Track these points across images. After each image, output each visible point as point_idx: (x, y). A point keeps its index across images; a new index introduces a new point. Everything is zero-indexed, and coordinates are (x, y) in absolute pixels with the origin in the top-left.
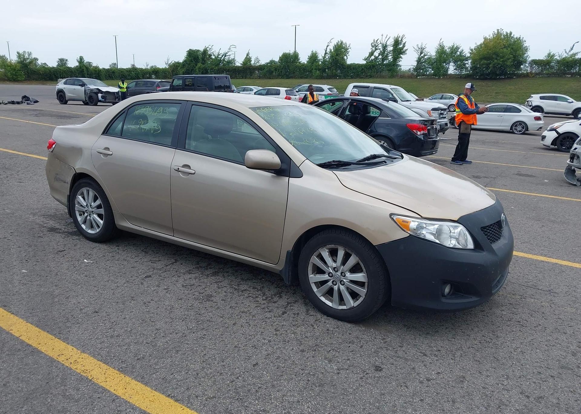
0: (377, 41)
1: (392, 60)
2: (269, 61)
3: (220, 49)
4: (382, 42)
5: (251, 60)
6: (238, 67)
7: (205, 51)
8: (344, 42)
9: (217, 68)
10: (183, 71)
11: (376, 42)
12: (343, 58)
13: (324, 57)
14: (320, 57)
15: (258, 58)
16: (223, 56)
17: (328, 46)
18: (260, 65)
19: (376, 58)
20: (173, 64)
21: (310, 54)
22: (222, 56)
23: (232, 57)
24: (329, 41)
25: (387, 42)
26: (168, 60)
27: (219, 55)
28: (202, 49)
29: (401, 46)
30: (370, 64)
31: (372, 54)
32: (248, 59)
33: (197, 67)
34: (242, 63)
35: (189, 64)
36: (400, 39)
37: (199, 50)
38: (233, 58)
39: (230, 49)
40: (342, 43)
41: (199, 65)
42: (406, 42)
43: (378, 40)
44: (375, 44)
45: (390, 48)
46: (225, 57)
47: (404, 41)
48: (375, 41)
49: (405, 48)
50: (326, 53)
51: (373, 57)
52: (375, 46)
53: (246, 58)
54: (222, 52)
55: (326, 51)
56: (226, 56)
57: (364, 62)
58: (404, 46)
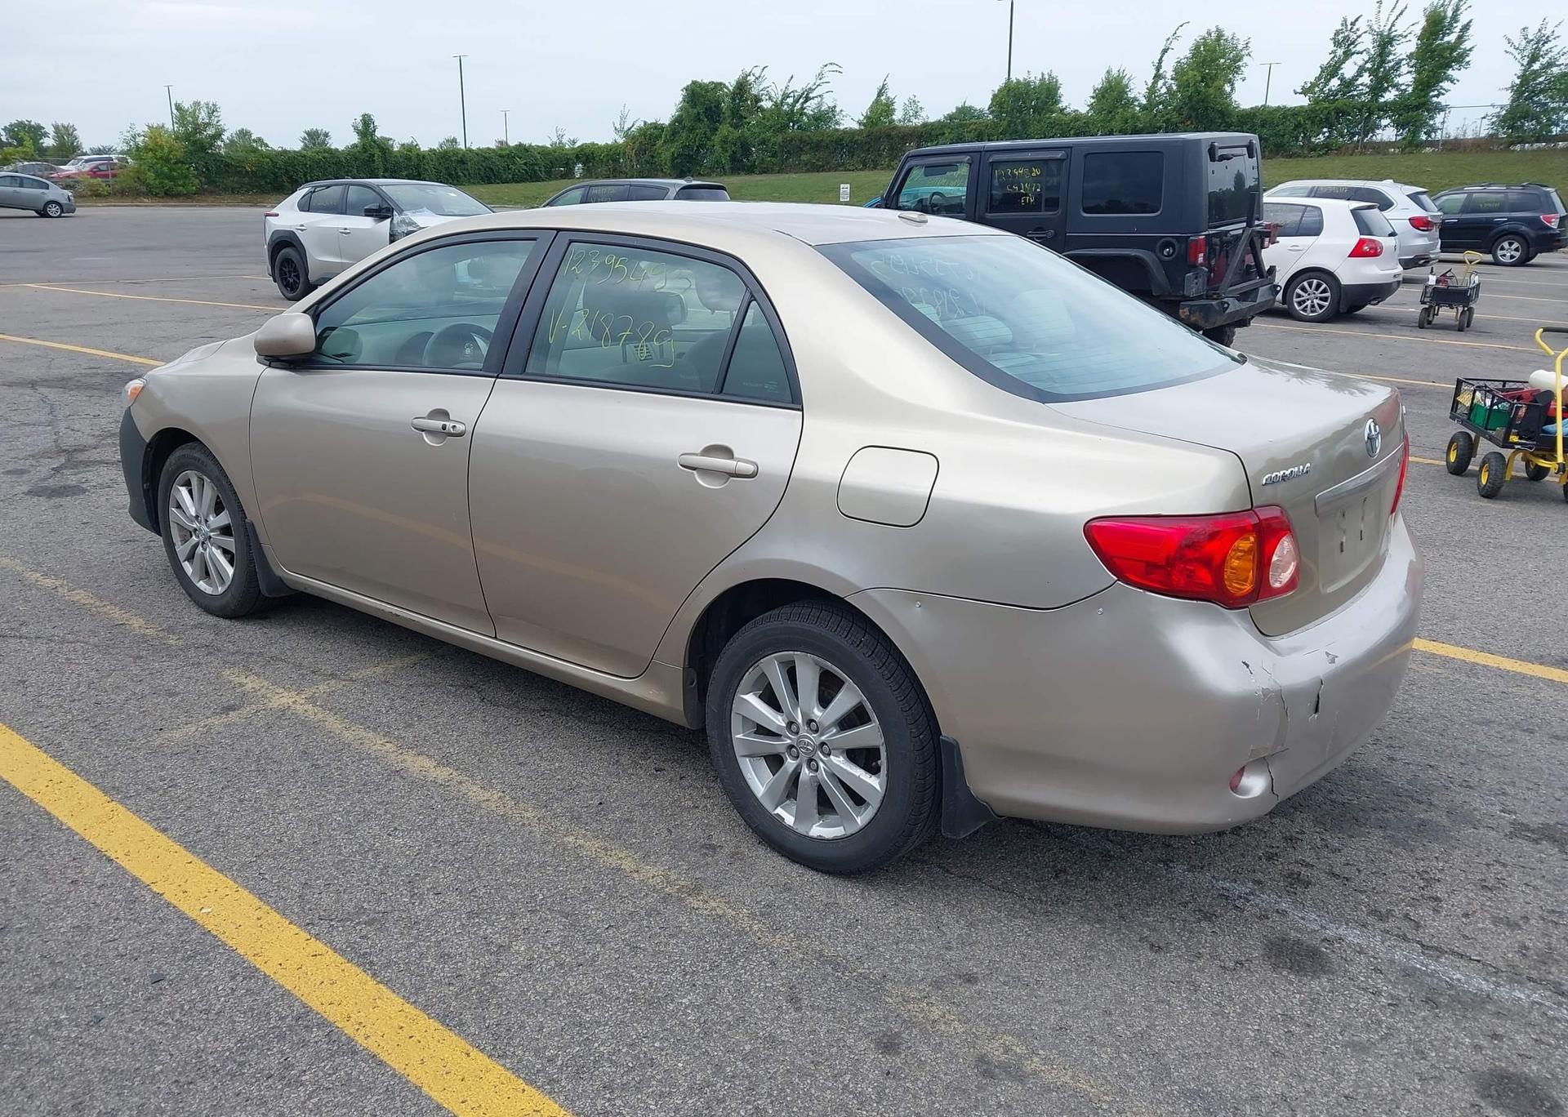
0: (1353, 24)
1: (1410, 89)
2: (954, 111)
3: (792, 77)
4: (1375, 27)
5: (894, 110)
6: (851, 133)
7: (742, 86)
8: (1228, 34)
9: (780, 138)
10: (672, 150)
11: (1349, 27)
12: (1220, 89)
13: (1152, 90)
14: (1138, 91)
15: (917, 99)
16: (801, 100)
17: (1165, 51)
18: (925, 125)
19: (1348, 84)
20: (640, 129)
21: (1098, 81)
22: (797, 101)
23: (828, 102)
24: (1170, 35)
25: (1393, 25)
26: (623, 118)
27: (786, 96)
28: (730, 81)
29: (1452, 38)
30: (1326, 105)
31: (1332, 70)
32: (882, 108)
33: (717, 138)
34: (862, 118)
35: (692, 130)
36: (1450, 14)
37: (721, 84)
38: (831, 105)
39: (820, 76)
40: (1220, 35)
41: (724, 130)
42: (1470, 21)
43: (1357, 20)
44: (1346, 34)
45: (1404, 49)
46: (806, 102)
47: (1463, 19)
48: (1349, 23)
49: (1467, 45)
50: (1158, 77)
51: (1335, 83)
52: (1345, 43)
53: (877, 101)
54: (798, 86)
55: (1158, 68)
56: (807, 99)
57: (1304, 101)
58: (1460, 39)
